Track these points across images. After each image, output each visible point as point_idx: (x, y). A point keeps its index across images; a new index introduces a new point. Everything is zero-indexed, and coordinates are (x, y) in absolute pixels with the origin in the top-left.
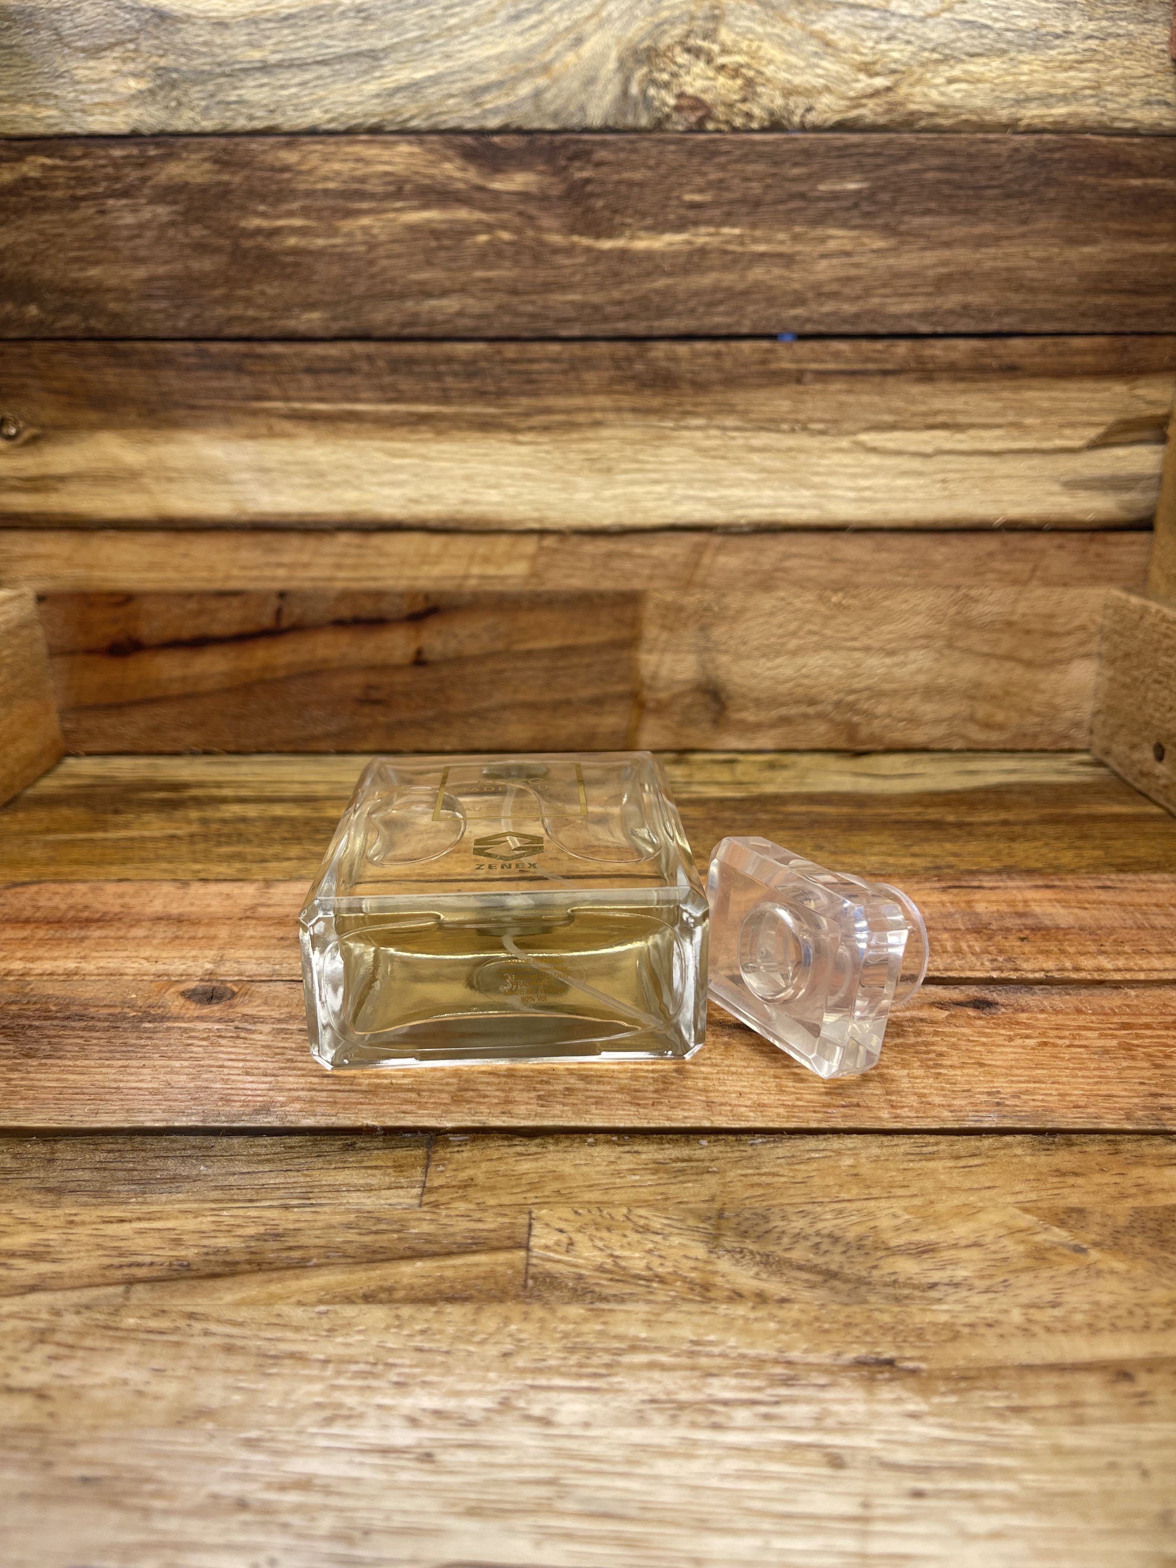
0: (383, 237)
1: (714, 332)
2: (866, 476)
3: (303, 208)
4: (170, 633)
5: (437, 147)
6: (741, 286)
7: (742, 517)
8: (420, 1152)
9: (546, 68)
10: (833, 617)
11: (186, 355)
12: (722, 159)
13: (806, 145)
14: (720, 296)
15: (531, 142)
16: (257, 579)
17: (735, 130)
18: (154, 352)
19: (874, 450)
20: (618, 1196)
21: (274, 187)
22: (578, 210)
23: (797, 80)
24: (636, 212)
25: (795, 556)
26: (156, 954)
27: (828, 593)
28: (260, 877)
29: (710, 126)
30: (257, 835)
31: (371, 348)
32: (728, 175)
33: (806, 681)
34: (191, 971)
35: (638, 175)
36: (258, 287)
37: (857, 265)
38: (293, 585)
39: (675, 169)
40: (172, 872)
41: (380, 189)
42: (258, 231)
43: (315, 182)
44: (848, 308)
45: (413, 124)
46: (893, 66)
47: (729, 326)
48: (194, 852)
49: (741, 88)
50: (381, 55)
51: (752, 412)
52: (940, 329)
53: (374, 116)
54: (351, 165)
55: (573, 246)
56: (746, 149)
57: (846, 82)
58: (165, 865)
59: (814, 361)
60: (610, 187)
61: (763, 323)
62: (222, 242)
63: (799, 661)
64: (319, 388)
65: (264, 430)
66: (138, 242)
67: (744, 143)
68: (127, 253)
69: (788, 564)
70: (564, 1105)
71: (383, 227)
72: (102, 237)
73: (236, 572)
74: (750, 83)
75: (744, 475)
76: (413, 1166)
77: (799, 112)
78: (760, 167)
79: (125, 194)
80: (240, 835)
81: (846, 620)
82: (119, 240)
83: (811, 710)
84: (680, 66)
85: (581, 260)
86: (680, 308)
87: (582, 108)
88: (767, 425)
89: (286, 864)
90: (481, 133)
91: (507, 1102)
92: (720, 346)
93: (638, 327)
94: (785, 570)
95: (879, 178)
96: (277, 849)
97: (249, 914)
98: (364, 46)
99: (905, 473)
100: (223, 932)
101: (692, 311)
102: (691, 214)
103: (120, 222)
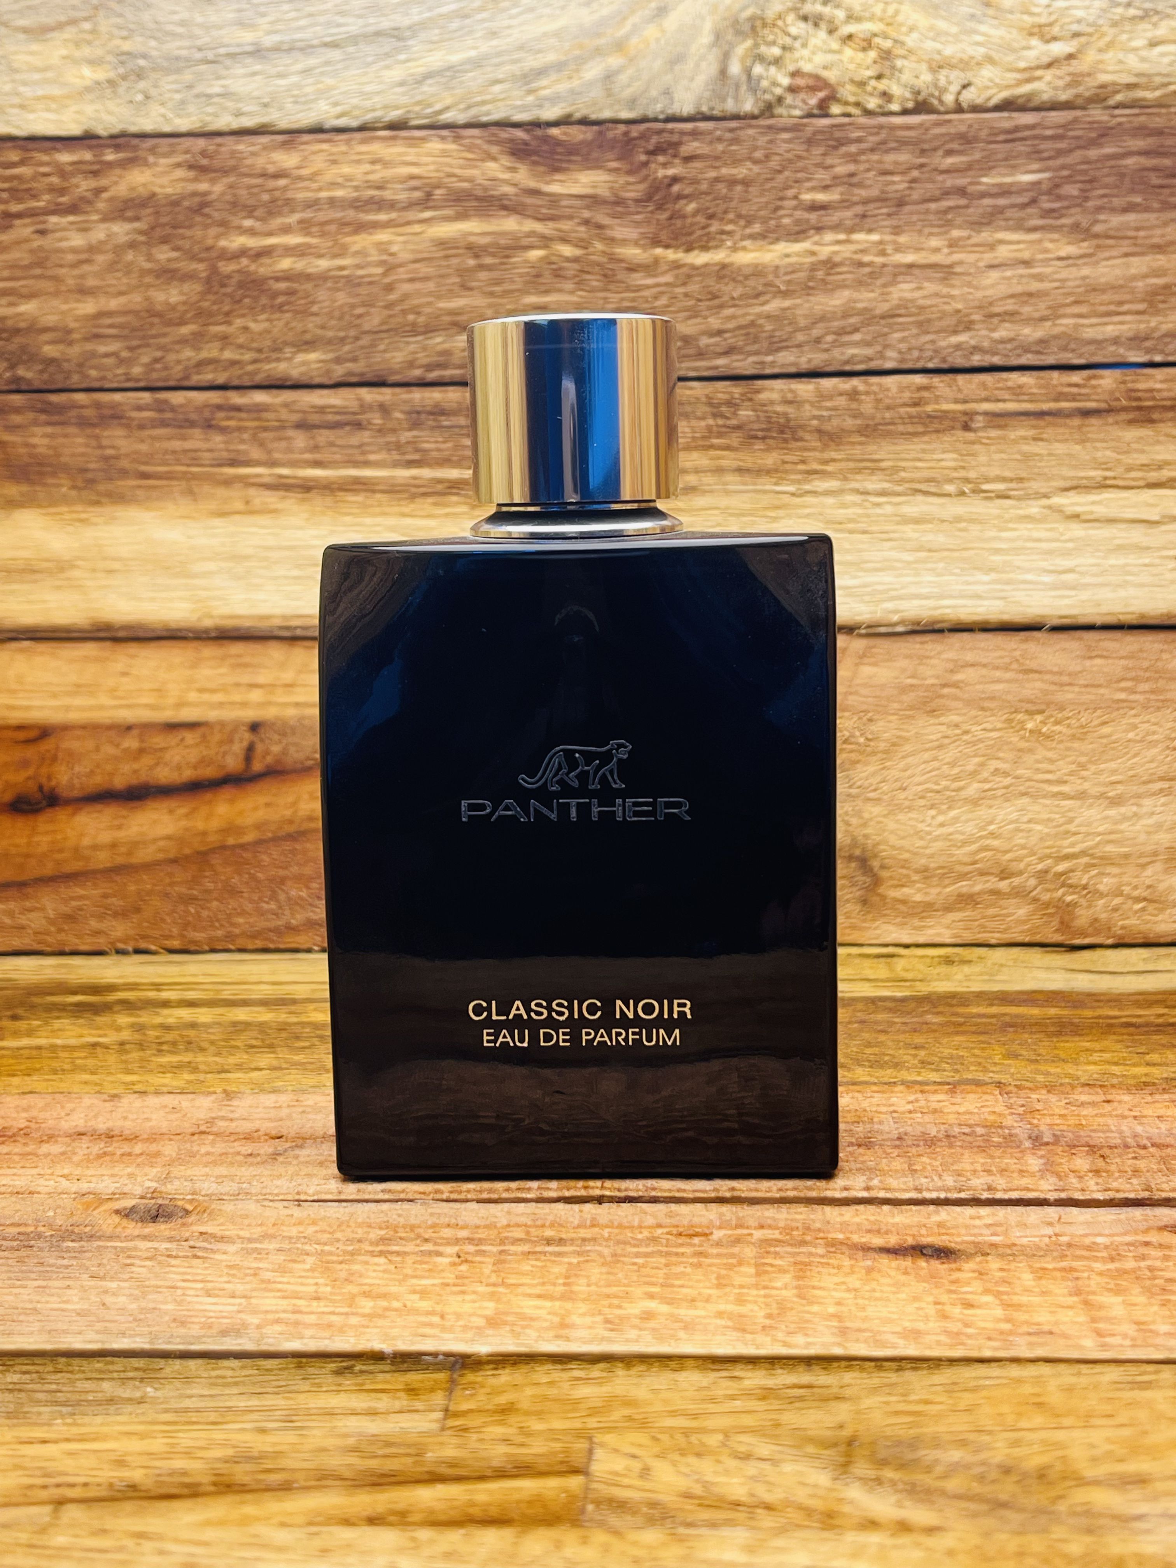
0: (405, 256)
1: (848, 368)
2: (1066, 553)
3: (300, 222)
4: (98, 781)
5: (478, 142)
6: (883, 307)
7: (896, 612)
8: (442, 1376)
9: (619, 46)
10: (1031, 751)
11: (139, 408)
12: (853, 148)
13: (963, 128)
14: (852, 320)
15: (600, 133)
16: (221, 705)
17: (868, 113)
18: (98, 405)
19: (1076, 516)
20: (711, 1423)
21: (266, 197)
22: (664, 216)
23: (948, 51)
24: (740, 216)
25: (972, 665)
26: (78, 1171)
27: (1020, 716)
28: (219, 1090)
29: (835, 109)
30: (212, 1043)
31: (385, 395)
32: (862, 167)
33: (995, 843)
34: (126, 1190)
35: (741, 172)
36: (239, 322)
37: (1039, 278)
38: (269, 713)
39: (790, 161)
40: (96, 1084)
41: (403, 196)
42: (243, 252)
43: (320, 189)
44: (1030, 333)
45: (447, 117)
46: (1075, 27)
47: (871, 359)
48: (125, 1062)
49: (875, 62)
50: (408, 33)
51: (904, 469)
52: (1158, 358)
53: (397, 108)
54: (368, 167)
55: (656, 261)
56: (883, 135)
57: (1014, 51)
58: (86, 1077)
59: (987, 400)
60: (704, 187)
61: (916, 354)
62: (194, 266)
63: (983, 812)
64: (316, 448)
65: (239, 505)
66: (86, 268)
67: (881, 127)
68: (71, 282)
69: (959, 677)
70: (641, 1329)
71: (405, 242)
72: (40, 264)
73: (193, 696)
74: (886, 55)
75: (894, 554)
76: (432, 1390)
77: (954, 88)
78: (904, 157)
79: (73, 209)
80: (190, 1043)
81: (1050, 754)
82: (61, 266)
83: (1004, 885)
84: (795, 38)
85: (668, 278)
86: (800, 337)
87: (667, 92)
88: (923, 487)
89: (255, 1075)
90: (537, 124)
91: (563, 1325)
92: (855, 382)
93: (744, 365)
94: (955, 685)
95: (1063, 167)
96: (241, 1057)
97: (203, 1128)
98: (385, 24)
99: (1120, 548)
100: (169, 1149)
101: (818, 340)
102: (813, 217)
103: (64, 244)
